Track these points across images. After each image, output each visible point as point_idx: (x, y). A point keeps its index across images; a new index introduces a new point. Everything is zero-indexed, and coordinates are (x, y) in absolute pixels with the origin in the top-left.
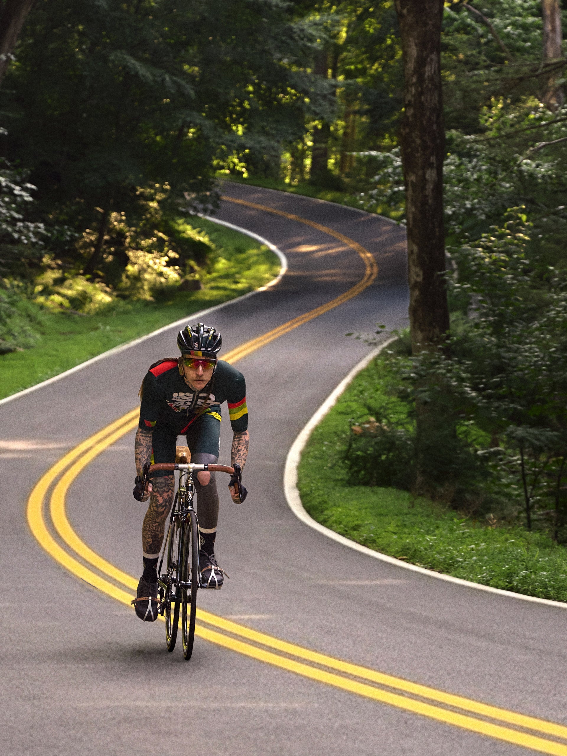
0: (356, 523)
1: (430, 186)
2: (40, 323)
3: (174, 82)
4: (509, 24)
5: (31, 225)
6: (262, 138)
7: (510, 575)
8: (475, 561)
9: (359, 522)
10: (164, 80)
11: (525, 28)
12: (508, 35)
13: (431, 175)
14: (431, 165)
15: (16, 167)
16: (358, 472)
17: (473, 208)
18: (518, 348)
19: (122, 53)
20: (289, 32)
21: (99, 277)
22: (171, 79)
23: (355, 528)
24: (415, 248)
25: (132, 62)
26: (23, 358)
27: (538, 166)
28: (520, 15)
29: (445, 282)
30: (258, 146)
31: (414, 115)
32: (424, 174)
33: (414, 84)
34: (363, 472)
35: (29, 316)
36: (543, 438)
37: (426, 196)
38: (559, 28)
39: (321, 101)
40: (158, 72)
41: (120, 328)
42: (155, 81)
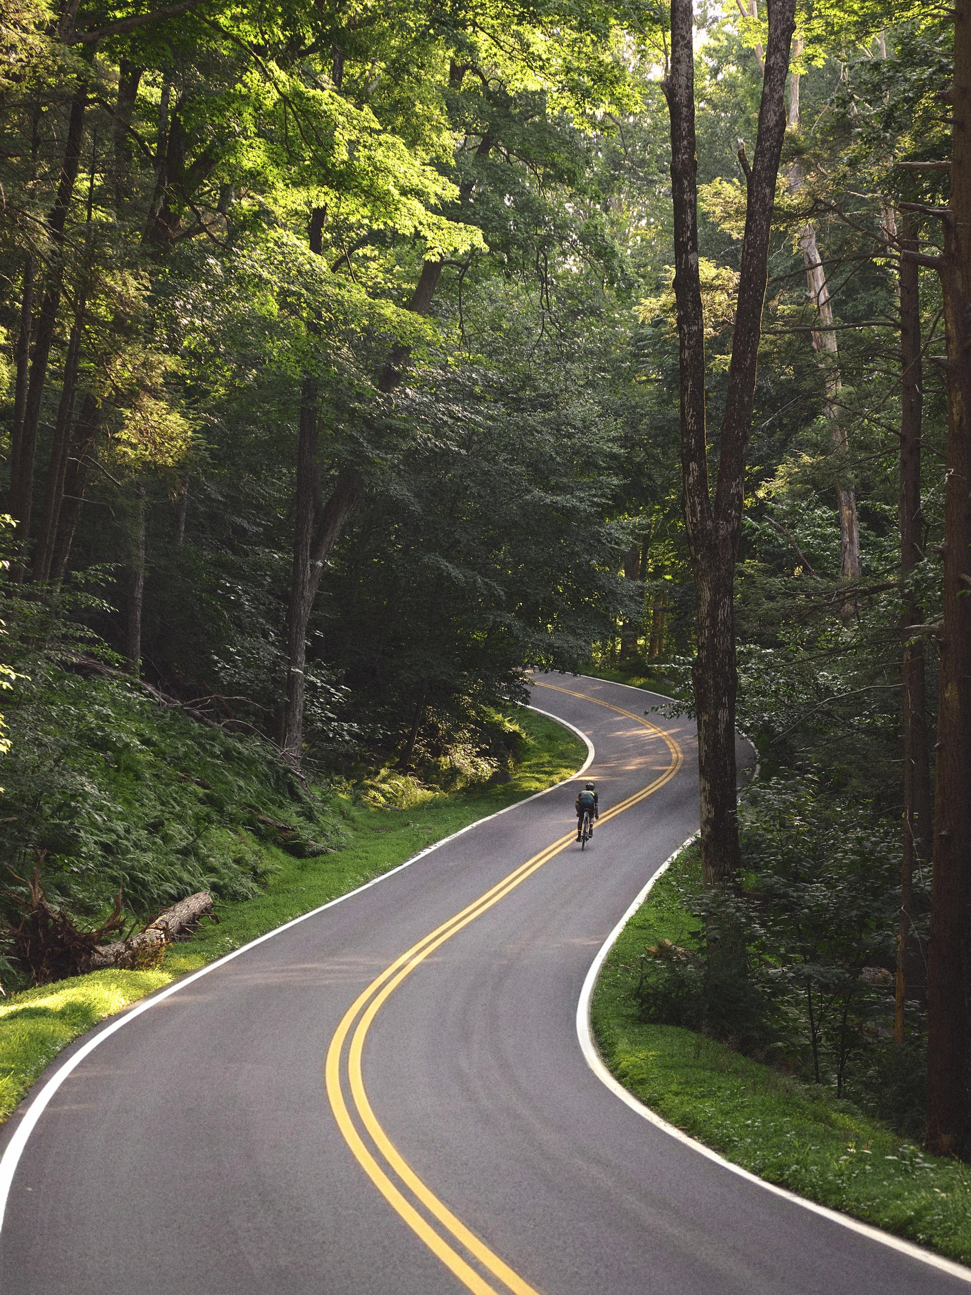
0: (641, 1076)
1: (722, 726)
2: (353, 820)
3: (486, 584)
4: (808, 535)
5: (346, 726)
6: (571, 638)
7: (781, 1167)
8: (750, 1144)
9: (645, 1076)
10: (475, 581)
11: (824, 537)
12: (808, 545)
13: (723, 715)
14: (723, 705)
15: (332, 668)
16: (649, 1008)
17: (771, 721)
18: (806, 887)
19: (435, 556)
20: (597, 536)
21: (412, 769)
22: (482, 581)
23: (642, 1082)
24: (708, 786)
25: (444, 564)
26: (334, 861)
27: (834, 678)
28: (819, 526)
29: (736, 820)
30: (565, 645)
31: (707, 657)
32: (717, 714)
33: (707, 627)
34: (653, 1009)
35: (342, 813)
36: (829, 975)
37: (718, 735)
38: (856, 541)
39: (627, 602)
40: (469, 573)
41: (429, 825)
42: (466, 582)
